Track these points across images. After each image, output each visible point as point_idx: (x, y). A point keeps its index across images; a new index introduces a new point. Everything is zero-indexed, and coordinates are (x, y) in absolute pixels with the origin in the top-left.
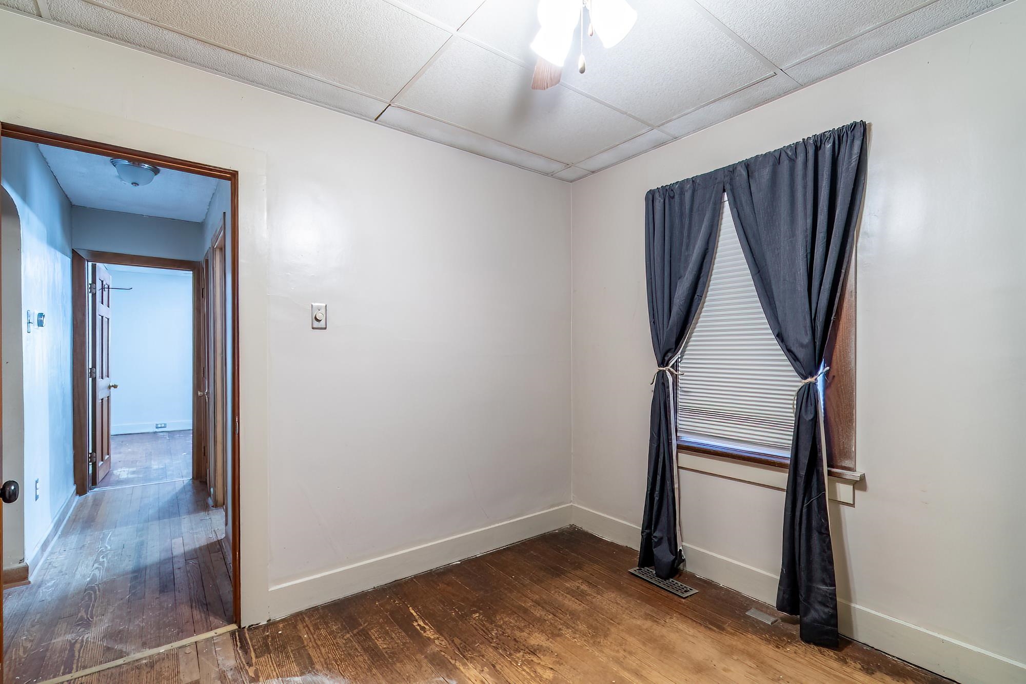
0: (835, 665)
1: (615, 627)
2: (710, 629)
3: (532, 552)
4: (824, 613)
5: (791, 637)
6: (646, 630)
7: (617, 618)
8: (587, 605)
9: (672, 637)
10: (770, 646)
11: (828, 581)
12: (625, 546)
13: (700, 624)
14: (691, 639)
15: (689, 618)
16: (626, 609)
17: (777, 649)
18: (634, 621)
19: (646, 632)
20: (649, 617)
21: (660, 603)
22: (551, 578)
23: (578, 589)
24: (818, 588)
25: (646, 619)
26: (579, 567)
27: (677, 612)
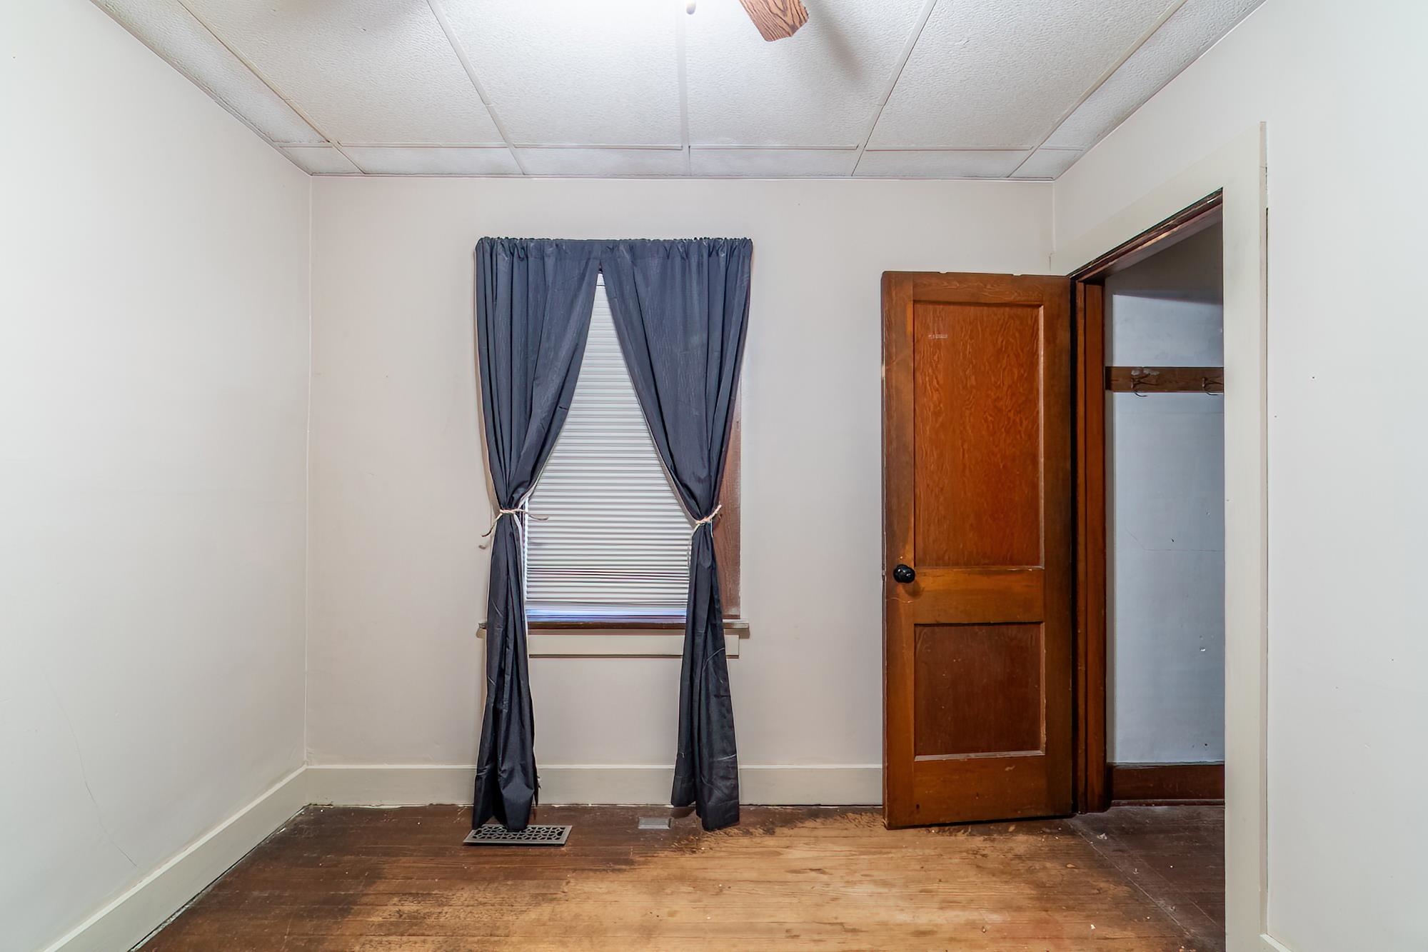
0: (745, 841)
1: (505, 944)
2: (619, 870)
3: (256, 893)
4: (727, 787)
5: (694, 832)
6: (550, 920)
7: (498, 928)
8: (437, 934)
9: (589, 908)
10: (687, 855)
11: (729, 749)
12: (427, 804)
13: (604, 870)
14: (610, 898)
15: (588, 870)
16: (501, 904)
17: (694, 855)
18: (525, 917)
19: (551, 923)
20: (540, 898)
21: (539, 870)
22: (334, 923)
23: (401, 916)
24: (718, 762)
25: (538, 904)
26: (374, 875)
27: (569, 869)
